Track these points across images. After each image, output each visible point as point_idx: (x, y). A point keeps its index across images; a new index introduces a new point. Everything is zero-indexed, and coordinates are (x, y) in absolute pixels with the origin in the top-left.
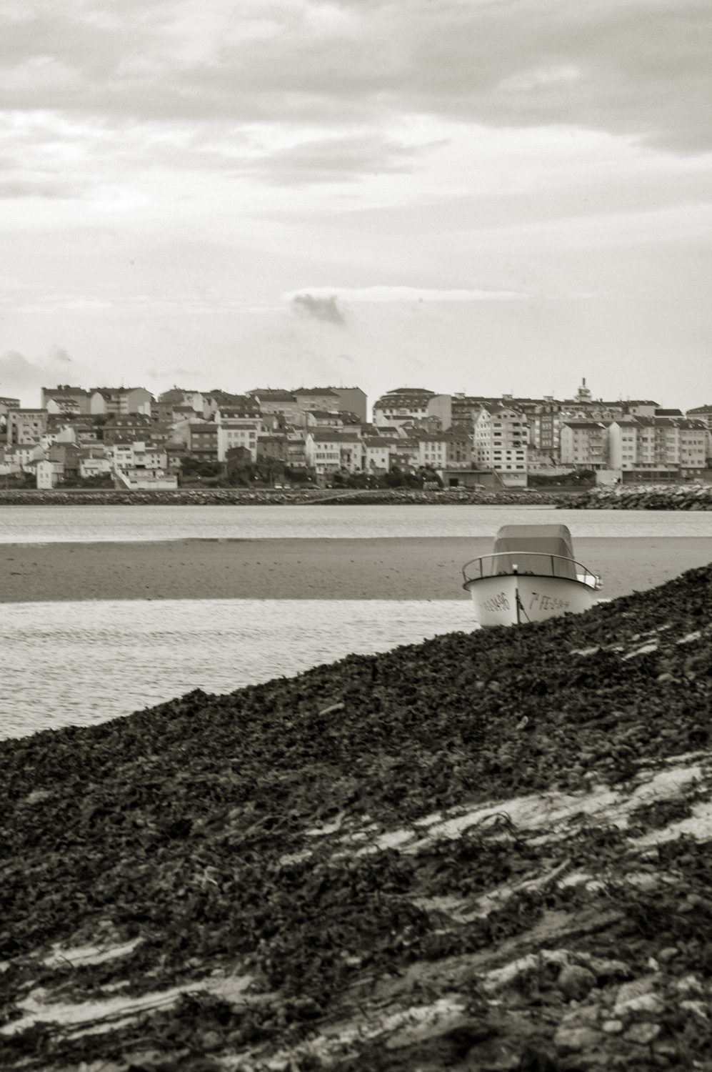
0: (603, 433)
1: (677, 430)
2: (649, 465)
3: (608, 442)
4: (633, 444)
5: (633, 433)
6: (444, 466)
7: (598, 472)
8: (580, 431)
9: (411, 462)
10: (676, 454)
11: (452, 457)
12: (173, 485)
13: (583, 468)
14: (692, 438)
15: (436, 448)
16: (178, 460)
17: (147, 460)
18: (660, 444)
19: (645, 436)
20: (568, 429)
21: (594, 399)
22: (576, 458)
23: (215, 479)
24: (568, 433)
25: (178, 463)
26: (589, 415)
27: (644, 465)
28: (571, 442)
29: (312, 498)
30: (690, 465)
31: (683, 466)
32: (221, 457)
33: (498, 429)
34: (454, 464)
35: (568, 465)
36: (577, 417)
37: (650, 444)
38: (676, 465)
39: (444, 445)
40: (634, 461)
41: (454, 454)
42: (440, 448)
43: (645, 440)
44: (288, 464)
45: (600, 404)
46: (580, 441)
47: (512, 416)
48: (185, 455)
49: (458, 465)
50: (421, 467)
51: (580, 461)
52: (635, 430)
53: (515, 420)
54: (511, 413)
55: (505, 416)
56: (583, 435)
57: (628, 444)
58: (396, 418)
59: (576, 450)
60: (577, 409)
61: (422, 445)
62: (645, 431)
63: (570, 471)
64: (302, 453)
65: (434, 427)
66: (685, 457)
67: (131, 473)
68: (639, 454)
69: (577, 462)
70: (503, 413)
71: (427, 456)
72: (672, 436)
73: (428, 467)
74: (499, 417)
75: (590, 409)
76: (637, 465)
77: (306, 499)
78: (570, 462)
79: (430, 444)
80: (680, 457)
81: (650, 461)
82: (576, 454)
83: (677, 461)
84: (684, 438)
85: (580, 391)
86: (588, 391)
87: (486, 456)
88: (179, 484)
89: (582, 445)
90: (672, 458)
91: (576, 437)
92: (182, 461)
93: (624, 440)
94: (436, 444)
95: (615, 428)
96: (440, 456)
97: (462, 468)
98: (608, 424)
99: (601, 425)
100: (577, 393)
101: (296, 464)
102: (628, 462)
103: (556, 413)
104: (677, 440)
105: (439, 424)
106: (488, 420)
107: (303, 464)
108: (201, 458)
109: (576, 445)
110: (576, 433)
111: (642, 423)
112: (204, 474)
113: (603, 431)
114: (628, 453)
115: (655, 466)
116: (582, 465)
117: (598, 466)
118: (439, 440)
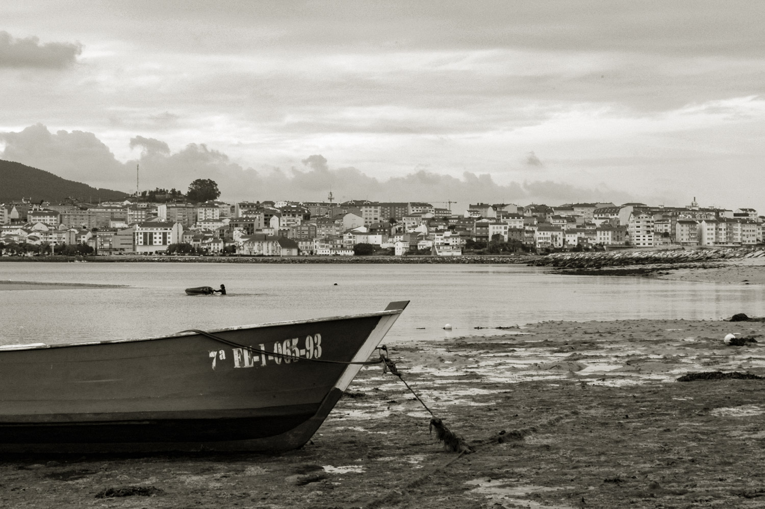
1: (739, 224)
3: (700, 231)
4: (714, 232)
5: (714, 226)
6: (610, 243)
8: (684, 225)
9: (589, 241)
10: (739, 237)
11: (614, 239)
12: (460, 254)
14: (749, 229)
17: (450, 241)
18: (730, 232)
21: (699, 208)
24: (679, 226)
26: (694, 216)
27: (720, 243)
28: (680, 231)
30: (747, 243)
31: (743, 243)
32: (490, 239)
34: (615, 243)
37: (723, 232)
39: (610, 233)
40: (714, 241)
41: (616, 238)
43: (721, 229)
44: (525, 243)
45: (702, 210)
46: (685, 231)
47: (646, 217)
48: (469, 238)
49: (618, 243)
50: (597, 244)
51: (684, 241)
55: (642, 217)
56: (686, 228)
57: (710, 232)
58: (599, 218)
60: (689, 214)
61: (598, 233)
62: (720, 225)
64: (532, 237)
66: (744, 239)
67: (441, 248)
68: (717, 237)
71: (601, 239)
72: (737, 227)
73: (600, 244)
74: (639, 218)
76: (716, 243)
79: (603, 232)
80: (741, 239)
81: (723, 241)
82: (682, 237)
83: (739, 241)
84: (744, 229)
87: (633, 238)
90: (737, 239)
91: (682, 228)
92: (467, 241)
93: (708, 229)
94: (606, 232)
95: (704, 222)
96: (608, 238)
99: (697, 222)
100: (690, 205)
101: (528, 243)
102: (710, 242)
104: (739, 230)
105: (618, 222)
106: (633, 219)
107: (532, 243)
108: (481, 239)
111: (719, 220)
112: (476, 248)
113: (698, 225)
114: (710, 237)
115: (727, 243)
118: (608, 230)
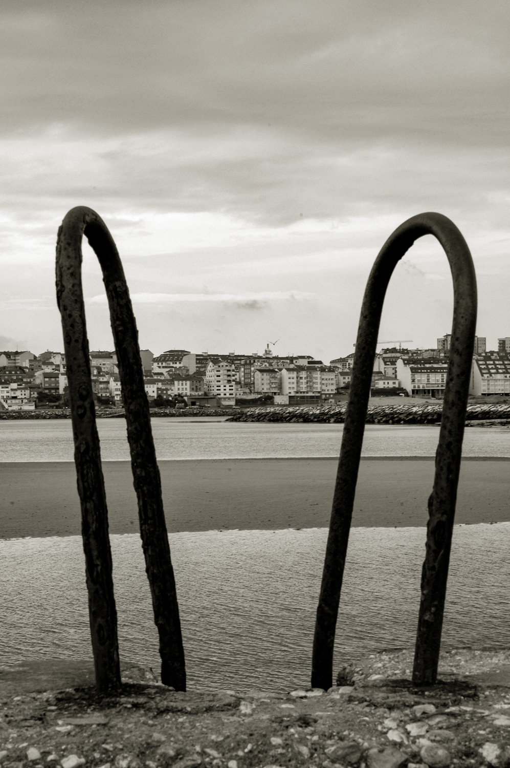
0: (278, 375)
1: (319, 372)
2: (304, 392)
3: (281, 379)
4: (295, 381)
5: (294, 374)
6: (188, 394)
7: (275, 396)
8: (265, 374)
9: (169, 392)
10: (319, 386)
11: (193, 389)
12: (32, 408)
13: (267, 394)
14: (328, 377)
15: (184, 384)
16: (36, 393)
17: (18, 394)
18: (310, 380)
19: (301, 376)
20: (258, 373)
21: (274, 355)
22: (263, 389)
23: (57, 404)
24: (258, 375)
25: (36, 395)
26: (270, 364)
27: (301, 392)
28: (260, 380)
29: (111, 414)
30: (326, 392)
31: (323, 392)
32: (61, 391)
33: (218, 373)
34: (194, 393)
35: (258, 393)
36: (264, 366)
37: (304, 381)
38: (319, 392)
39: (188, 382)
40: (295, 390)
41: (195, 388)
42: (186, 384)
43: (301, 378)
44: (100, 395)
45: (276, 358)
46: (265, 379)
47: (226, 366)
48: (40, 390)
49: (197, 394)
50: (175, 395)
51: (265, 391)
52: (295, 373)
53: (228, 368)
54: (226, 364)
55: (223, 366)
56: (266, 376)
57: (291, 380)
58: (163, 367)
59: (263, 384)
60: (264, 362)
61: (176, 382)
62: (301, 373)
63: (259, 396)
64: (107, 388)
65: (184, 372)
66: (324, 387)
67: (9, 401)
68: (298, 386)
69: (263, 391)
70: (221, 364)
71: (179, 389)
72: (316, 376)
73: (179, 395)
74: (219, 366)
75: (271, 361)
76: (297, 392)
77: (107, 414)
78: (259, 391)
79: (181, 382)
80: (321, 388)
81: (304, 390)
82: (263, 387)
83: (319, 390)
84: (323, 377)
85: (266, 351)
86: (270, 351)
87: (212, 388)
88: (36, 407)
89: (266, 382)
90: (317, 388)
91: (263, 377)
92: (38, 394)
93: (289, 378)
94: (184, 382)
95: (284, 371)
96: (186, 389)
97: (198, 395)
98: (280, 370)
99: (276, 370)
100: (264, 352)
101: (104, 395)
102: (292, 391)
103: (253, 364)
104: (319, 378)
105: (188, 370)
106: (213, 368)
107: (108, 395)
108: (50, 392)
109: (263, 382)
110: (263, 375)
111: (300, 369)
112: (50, 401)
113: (278, 373)
114: (292, 386)
115: (307, 392)
116: (266, 393)
117: (275, 393)
118: (186, 380)
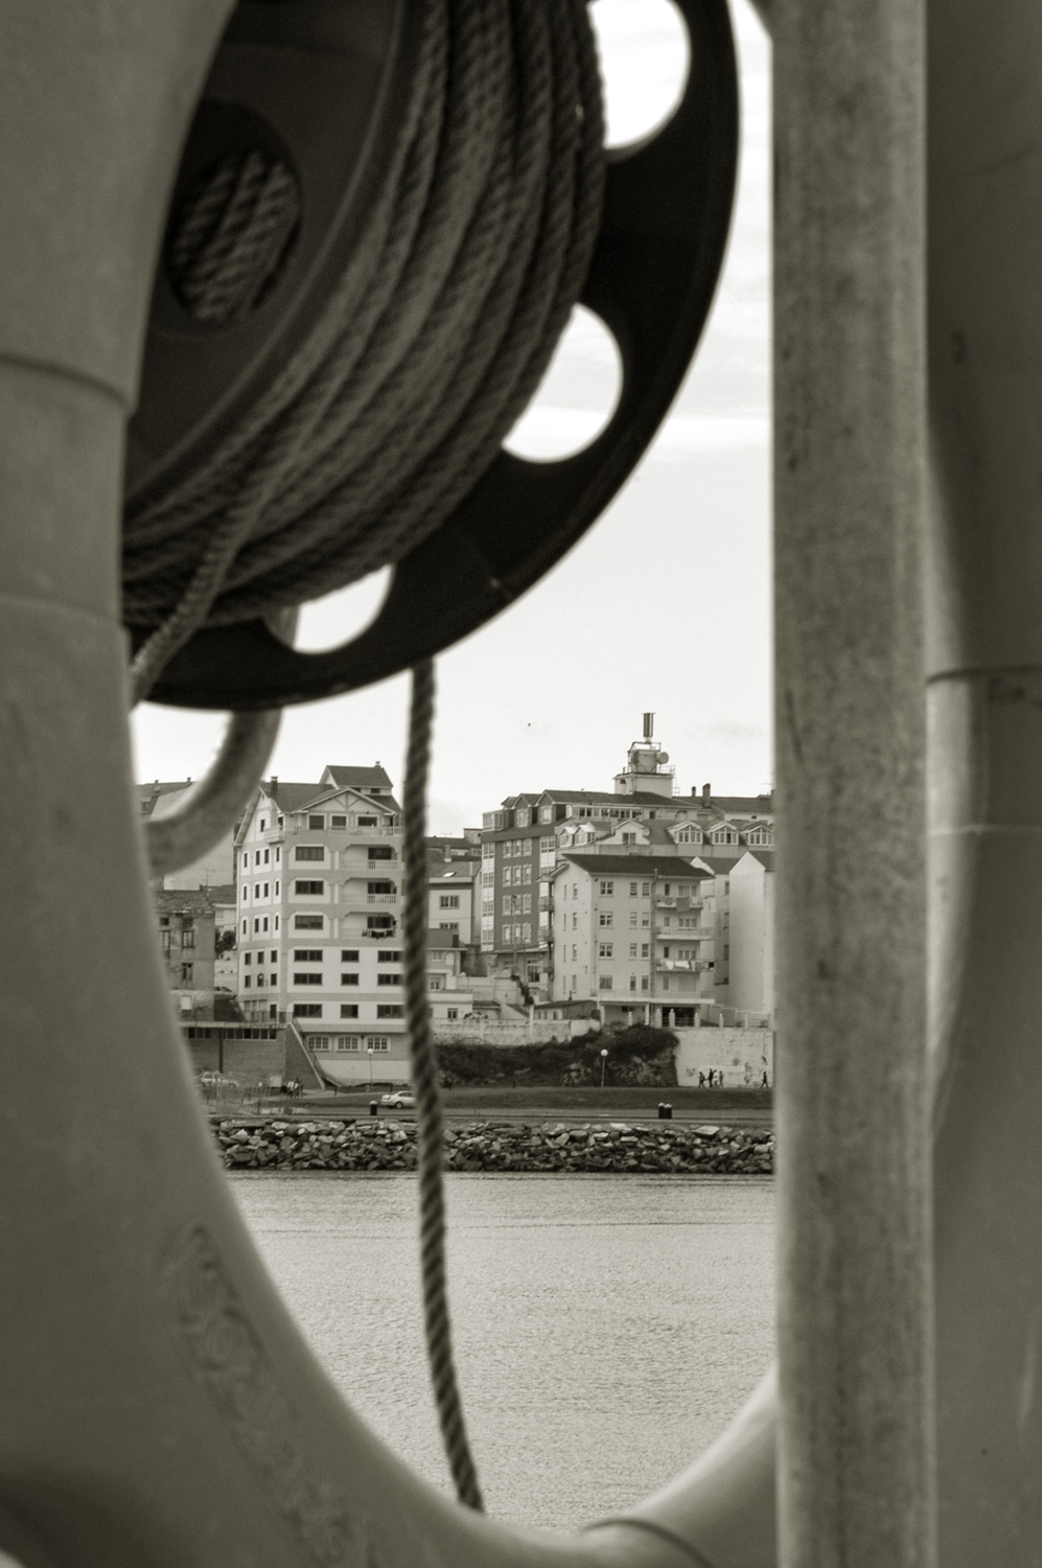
0: (706, 895)
7: (682, 1034)
8: (622, 886)
13: (630, 1019)
20: (577, 876)
22: (606, 984)
33: (309, 869)
35: (574, 1008)
45: (706, 804)
53: (375, 836)
55: (339, 821)
56: (629, 900)
59: (605, 952)
63: (579, 1028)
69: (607, 997)
78: (581, 995)
85: (635, 756)
86: (663, 758)
87: (268, 968)
89: (628, 934)
95: (747, 872)
109: (606, 936)
110: (607, 890)
116: (626, 1008)
117: (685, 1014)
